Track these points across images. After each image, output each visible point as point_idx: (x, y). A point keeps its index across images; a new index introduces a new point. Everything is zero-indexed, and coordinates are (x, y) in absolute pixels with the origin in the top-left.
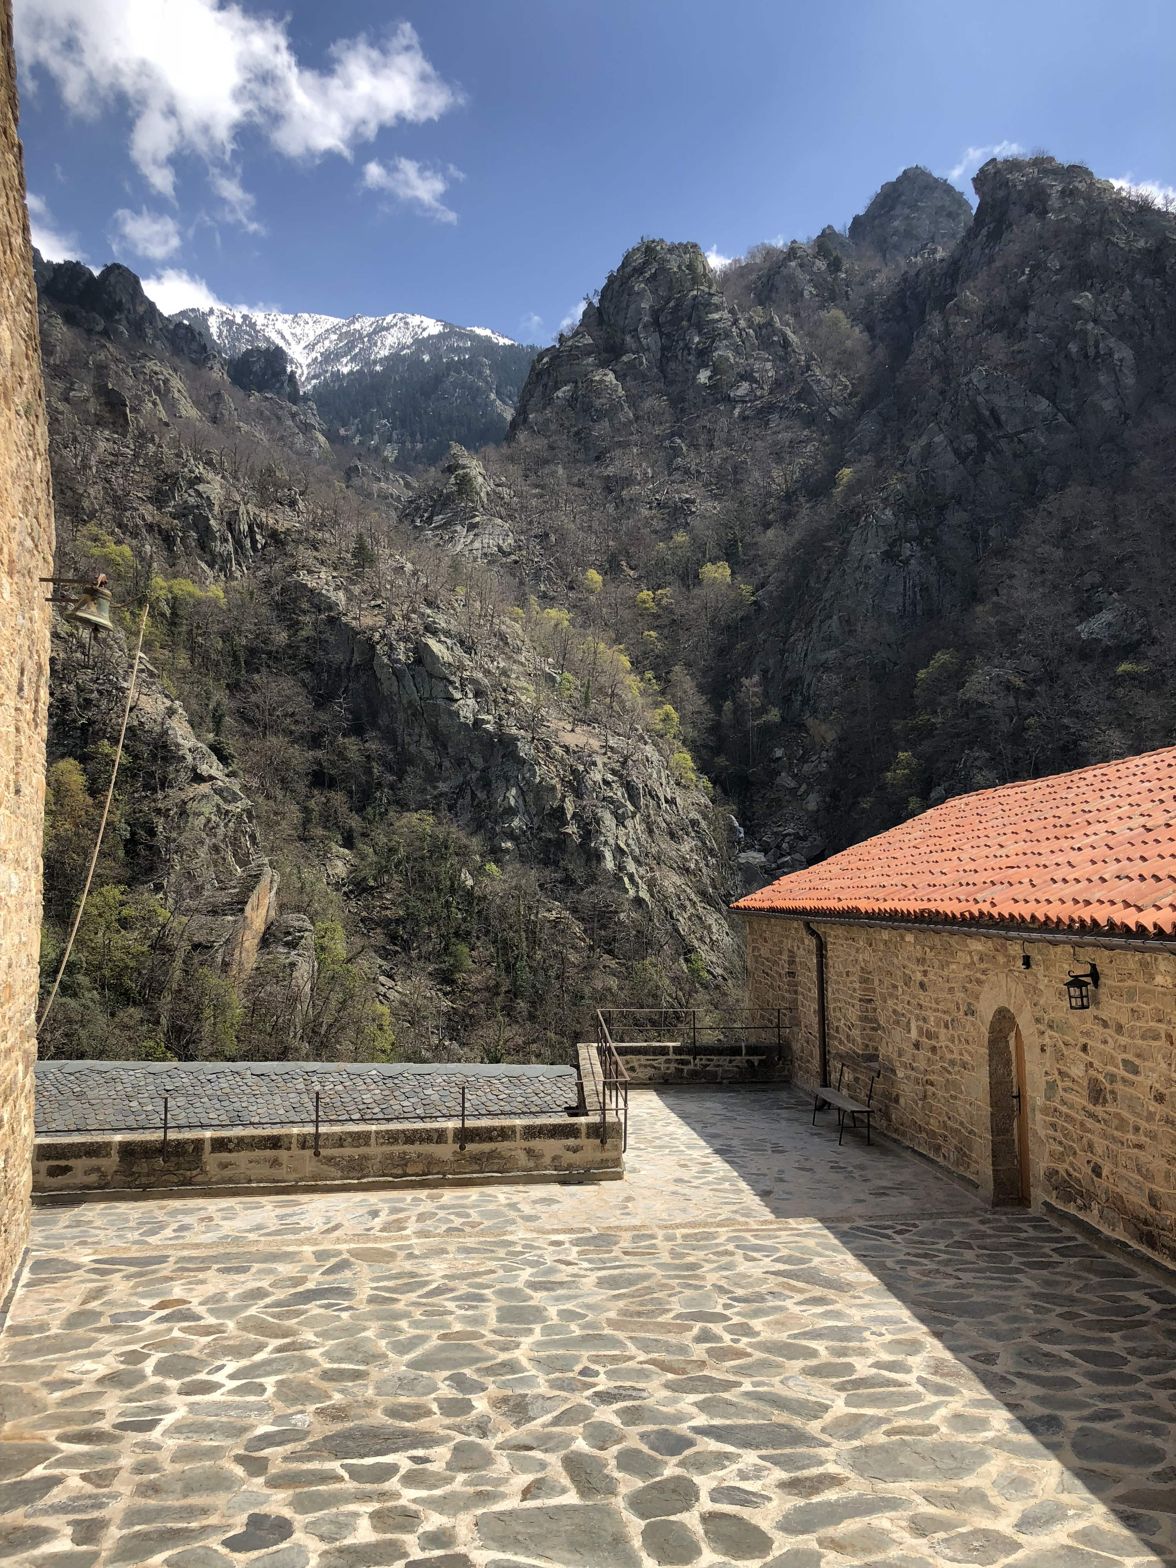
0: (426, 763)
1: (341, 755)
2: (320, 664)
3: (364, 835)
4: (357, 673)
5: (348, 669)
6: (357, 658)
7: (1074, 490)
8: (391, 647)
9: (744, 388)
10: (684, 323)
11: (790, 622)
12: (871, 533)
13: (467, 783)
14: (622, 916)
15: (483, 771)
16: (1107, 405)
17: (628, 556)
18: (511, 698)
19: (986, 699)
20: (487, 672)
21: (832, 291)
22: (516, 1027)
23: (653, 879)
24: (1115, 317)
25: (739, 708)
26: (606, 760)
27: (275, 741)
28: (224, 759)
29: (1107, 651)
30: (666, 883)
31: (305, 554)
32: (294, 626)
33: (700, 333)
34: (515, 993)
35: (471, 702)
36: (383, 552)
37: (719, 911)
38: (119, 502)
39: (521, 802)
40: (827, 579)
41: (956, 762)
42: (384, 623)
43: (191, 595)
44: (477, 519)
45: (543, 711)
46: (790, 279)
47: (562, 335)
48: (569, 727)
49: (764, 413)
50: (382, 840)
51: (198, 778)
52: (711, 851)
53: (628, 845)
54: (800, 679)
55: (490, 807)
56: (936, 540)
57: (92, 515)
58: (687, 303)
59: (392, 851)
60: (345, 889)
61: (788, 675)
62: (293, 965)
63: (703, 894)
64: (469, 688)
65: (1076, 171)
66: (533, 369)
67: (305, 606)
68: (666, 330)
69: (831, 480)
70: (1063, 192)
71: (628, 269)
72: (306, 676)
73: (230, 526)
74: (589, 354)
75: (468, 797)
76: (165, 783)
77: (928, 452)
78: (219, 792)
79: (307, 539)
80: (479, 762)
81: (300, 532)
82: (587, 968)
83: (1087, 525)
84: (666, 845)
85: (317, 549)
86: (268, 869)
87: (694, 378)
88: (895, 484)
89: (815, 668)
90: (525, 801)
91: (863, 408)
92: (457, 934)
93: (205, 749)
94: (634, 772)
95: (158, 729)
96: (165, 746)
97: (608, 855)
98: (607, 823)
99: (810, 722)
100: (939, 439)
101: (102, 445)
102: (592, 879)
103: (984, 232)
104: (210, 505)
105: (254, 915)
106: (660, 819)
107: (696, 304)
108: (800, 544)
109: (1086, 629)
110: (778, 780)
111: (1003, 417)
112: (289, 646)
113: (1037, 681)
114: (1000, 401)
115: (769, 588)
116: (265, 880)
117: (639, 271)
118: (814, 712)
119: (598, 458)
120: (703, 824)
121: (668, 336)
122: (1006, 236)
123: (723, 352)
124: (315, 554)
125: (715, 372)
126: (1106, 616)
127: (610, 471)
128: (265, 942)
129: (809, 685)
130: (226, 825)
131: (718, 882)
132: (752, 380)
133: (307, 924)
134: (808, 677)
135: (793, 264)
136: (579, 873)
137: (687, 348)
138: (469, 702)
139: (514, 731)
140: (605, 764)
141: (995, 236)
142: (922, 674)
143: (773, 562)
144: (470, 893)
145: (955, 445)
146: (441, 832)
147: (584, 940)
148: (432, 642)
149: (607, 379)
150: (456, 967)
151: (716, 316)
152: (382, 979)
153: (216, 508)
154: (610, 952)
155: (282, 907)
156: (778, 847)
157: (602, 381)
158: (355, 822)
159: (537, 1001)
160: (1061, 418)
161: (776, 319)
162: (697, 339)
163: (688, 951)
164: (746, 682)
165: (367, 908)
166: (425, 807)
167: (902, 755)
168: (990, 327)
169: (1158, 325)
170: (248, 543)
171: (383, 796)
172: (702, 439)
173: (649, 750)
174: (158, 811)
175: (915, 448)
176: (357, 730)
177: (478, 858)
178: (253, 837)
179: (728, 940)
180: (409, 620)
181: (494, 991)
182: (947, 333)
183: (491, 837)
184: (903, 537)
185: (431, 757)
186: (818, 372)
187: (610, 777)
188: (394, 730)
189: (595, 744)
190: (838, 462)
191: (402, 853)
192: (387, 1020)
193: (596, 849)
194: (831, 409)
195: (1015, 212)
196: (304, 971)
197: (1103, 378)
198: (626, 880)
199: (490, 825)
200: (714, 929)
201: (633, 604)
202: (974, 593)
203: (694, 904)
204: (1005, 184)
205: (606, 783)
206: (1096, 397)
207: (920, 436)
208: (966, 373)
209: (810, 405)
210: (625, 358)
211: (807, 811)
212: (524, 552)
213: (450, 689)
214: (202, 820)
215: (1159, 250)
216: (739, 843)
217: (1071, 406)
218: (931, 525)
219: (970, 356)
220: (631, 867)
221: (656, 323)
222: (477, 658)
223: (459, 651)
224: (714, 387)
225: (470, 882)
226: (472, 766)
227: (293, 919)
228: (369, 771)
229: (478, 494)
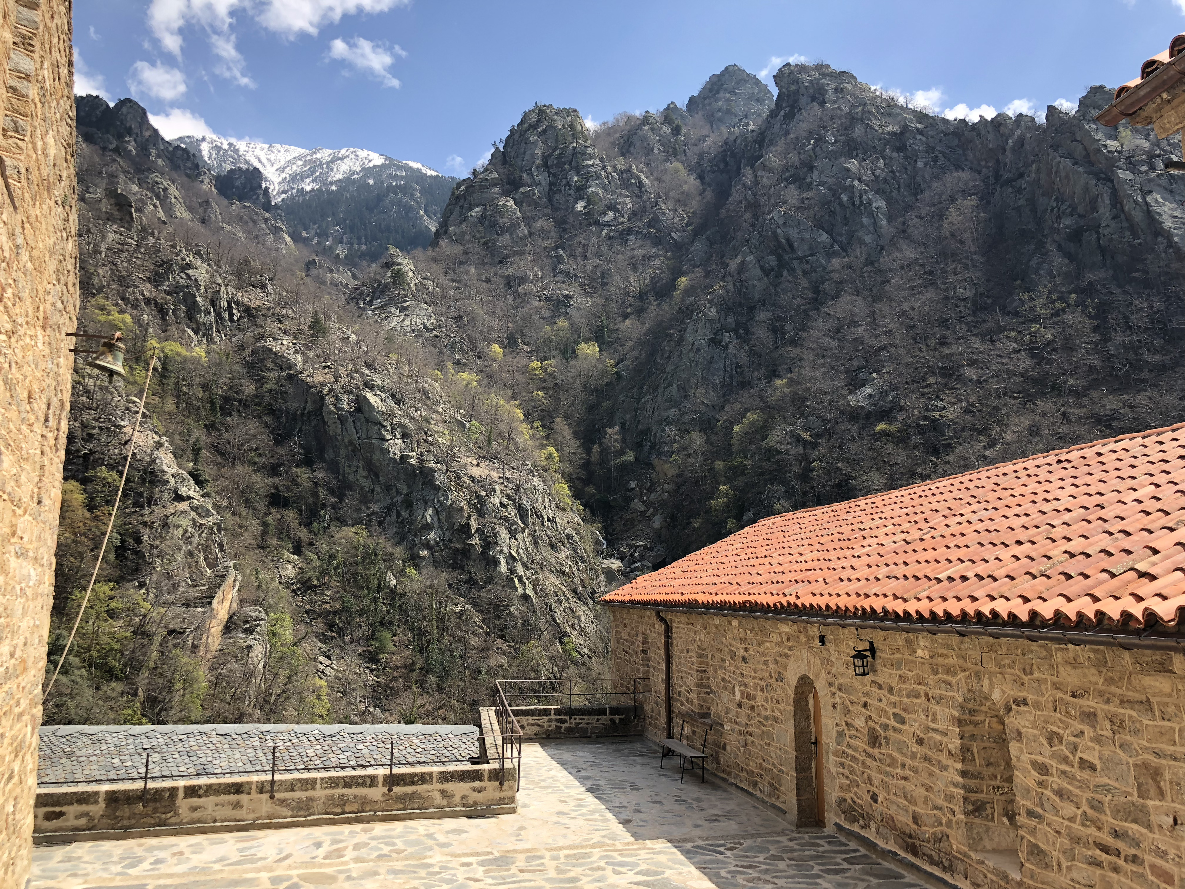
0: (362, 488)
1: (295, 482)
2: (280, 410)
3: (310, 544)
4: (309, 418)
5: (302, 414)
6: (310, 407)
7: (846, 298)
8: (337, 398)
9: (609, 216)
10: (567, 166)
11: (641, 388)
12: (701, 325)
13: (393, 504)
14: (512, 609)
15: (407, 495)
16: (868, 239)
17: (523, 335)
18: (430, 439)
19: (782, 447)
20: (412, 419)
21: (675, 149)
22: (427, 696)
23: (537, 579)
24: (873, 178)
25: (604, 451)
26: (503, 488)
27: (242, 470)
28: (200, 483)
29: (868, 415)
30: (547, 583)
31: (272, 326)
32: (260, 381)
33: (578, 174)
34: (427, 670)
35: (399, 442)
36: (333, 325)
37: (587, 604)
38: (123, 281)
39: (436, 519)
40: (669, 357)
41: (761, 493)
42: (332, 380)
43: (179, 354)
44: (408, 304)
45: (455, 450)
46: (644, 139)
47: (475, 170)
48: (475, 462)
49: (624, 235)
50: (325, 548)
51: (179, 498)
52: (582, 559)
53: (518, 554)
54: (649, 429)
55: (411, 523)
56: (747, 331)
57: (100, 290)
58: (569, 152)
59: (332, 557)
60: (294, 587)
61: (640, 427)
62: (249, 647)
63: (575, 591)
64: (398, 432)
65: (844, 75)
66: (453, 194)
67: (270, 365)
68: (552, 171)
69: (672, 286)
70: (836, 90)
71: (526, 125)
72: (268, 419)
73: (213, 303)
74: (495, 185)
75: (394, 515)
76: (151, 501)
77: (742, 268)
78: (195, 509)
79: (273, 314)
80: (404, 489)
81: (268, 309)
82: (484, 650)
83: (854, 324)
84: (547, 554)
85: (281, 322)
86: (232, 571)
87: (573, 207)
88: (718, 289)
89: (660, 422)
90: (439, 519)
91: (696, 234)
92: (382, 623)
93: (185, 474)
94: (524, 497)
95: (147, 458)
96: (152, 472)
97: (503, 561)
98: (503, 536)
99: (656, 462)
100: (749, 258)
101: (111, 236)
102: (490, 580)
103: (782, 113)
104: (198, 286)
105: (220, 607)
106: (543, 534)
107: (575, 153)
108: (649, 331)
109: (854, 400)
110: (632, 505)
111: (796, 245)
112: (256, 396)
113: (819, 436)
114: (794, 234)
115: (627, 362)
116: (230, 579)
117: (533, 127)
118: (659, 454)
119: (501, 262)
120: (576, 538)
121: (554, 175)
122: (797, 117)
123: (594, 188)
124: (280, 325)
125: (589, 203)
126: (868, 390)
127: (510, 272)
128: (228, 629)
129: (656, 434)
130: (200, 535)
131: (586, 582)
132: (616, 210)
133: (262, 615)
134: (655, 428)
135: (646, 128)
136: (479, 575)
137: (568, 184)
138: (397, 441)
139: (432, 465)
140: (502, 491)
141: (790, 117)
142: (737, 428)
143: (630, 344)
144: (393, 591)
145: (762, 263)
146: (371, 543)
147: (482, 628)
148: (369, 395)
149: (509, 204)
150: (381, 650)
151: (590, 162)
152: (321, 658)
153: (202, 288)
154: (502, 637)
155: (242, 601)
156: (632, 555)
157: (505, 206)
158: (303, 534)
159: (444, 675)
160: (836, 247)
161: (634, 167)
162: (575, 179)
163: (562, 636)
164: (609, 431)
165: (310, 602)
166: (360, 523)
167: (723, 488)
168: (786, 180)
169: (902, 185)
170: (226, 315)
171: (327, 514)
172: (579, 251)
173: (536, 480)
174: (145, 524)
175: (733, 264)
176: (308, 462)
177: (400, 563)
178: (221, 545)
179: (592, 626)
180: (352, 378)
181: (410, 668)
182: (756, 183)
183: (412, 546)
184: (724, 329)
185: (366, 484)
186: (663, 206)
187: (505, 501)
188: (337, 463)
189: (495, 475)
190: (677, 273)
191: (340, 559)
192: (324, 691)
193: (494, 557)
194: (673, 234)
195: (803, 101)
196: (258, 652)
197: (865, 220)
198: (516, 580)
199: (411, 537)
200: (583, 618)
201: (525, 370)
202: (775, 371)
203: (568, 599)
204: (796, 81)
205: (503, 505)
206: (861, 233)
207: (736, 256)
208: (770, 212)
209: (658, 230)
210: (522, 190)
211: (652, 528)
212: (443, 330)
213: (383, 431)
214: (181, 531)
215: (902, 133)
216: (602, 552)
217: (844, 239)
218: (744, 320)
219: (773, 200)
220: (520, 570)
221: (545, 165)
222: (405, 408)
223: (390, 402)
224: (587, 214)
225: (393, 582)
226: (398, 493)
227: (251, 611)
228: (316, 494)
229: (409, 285)
